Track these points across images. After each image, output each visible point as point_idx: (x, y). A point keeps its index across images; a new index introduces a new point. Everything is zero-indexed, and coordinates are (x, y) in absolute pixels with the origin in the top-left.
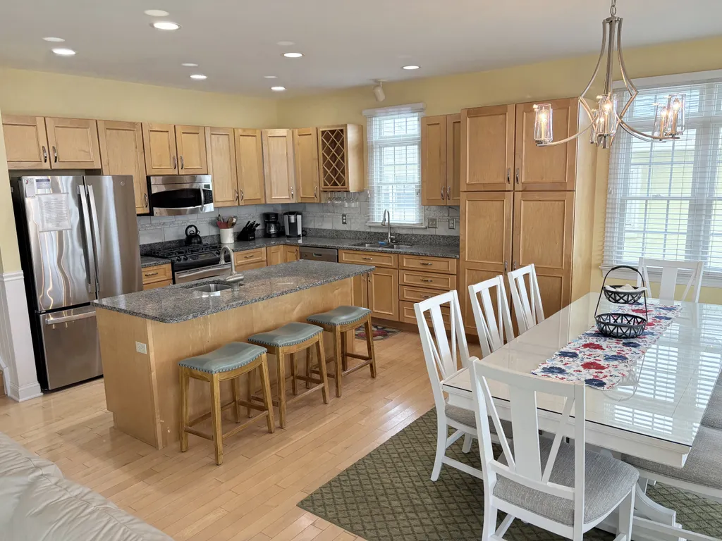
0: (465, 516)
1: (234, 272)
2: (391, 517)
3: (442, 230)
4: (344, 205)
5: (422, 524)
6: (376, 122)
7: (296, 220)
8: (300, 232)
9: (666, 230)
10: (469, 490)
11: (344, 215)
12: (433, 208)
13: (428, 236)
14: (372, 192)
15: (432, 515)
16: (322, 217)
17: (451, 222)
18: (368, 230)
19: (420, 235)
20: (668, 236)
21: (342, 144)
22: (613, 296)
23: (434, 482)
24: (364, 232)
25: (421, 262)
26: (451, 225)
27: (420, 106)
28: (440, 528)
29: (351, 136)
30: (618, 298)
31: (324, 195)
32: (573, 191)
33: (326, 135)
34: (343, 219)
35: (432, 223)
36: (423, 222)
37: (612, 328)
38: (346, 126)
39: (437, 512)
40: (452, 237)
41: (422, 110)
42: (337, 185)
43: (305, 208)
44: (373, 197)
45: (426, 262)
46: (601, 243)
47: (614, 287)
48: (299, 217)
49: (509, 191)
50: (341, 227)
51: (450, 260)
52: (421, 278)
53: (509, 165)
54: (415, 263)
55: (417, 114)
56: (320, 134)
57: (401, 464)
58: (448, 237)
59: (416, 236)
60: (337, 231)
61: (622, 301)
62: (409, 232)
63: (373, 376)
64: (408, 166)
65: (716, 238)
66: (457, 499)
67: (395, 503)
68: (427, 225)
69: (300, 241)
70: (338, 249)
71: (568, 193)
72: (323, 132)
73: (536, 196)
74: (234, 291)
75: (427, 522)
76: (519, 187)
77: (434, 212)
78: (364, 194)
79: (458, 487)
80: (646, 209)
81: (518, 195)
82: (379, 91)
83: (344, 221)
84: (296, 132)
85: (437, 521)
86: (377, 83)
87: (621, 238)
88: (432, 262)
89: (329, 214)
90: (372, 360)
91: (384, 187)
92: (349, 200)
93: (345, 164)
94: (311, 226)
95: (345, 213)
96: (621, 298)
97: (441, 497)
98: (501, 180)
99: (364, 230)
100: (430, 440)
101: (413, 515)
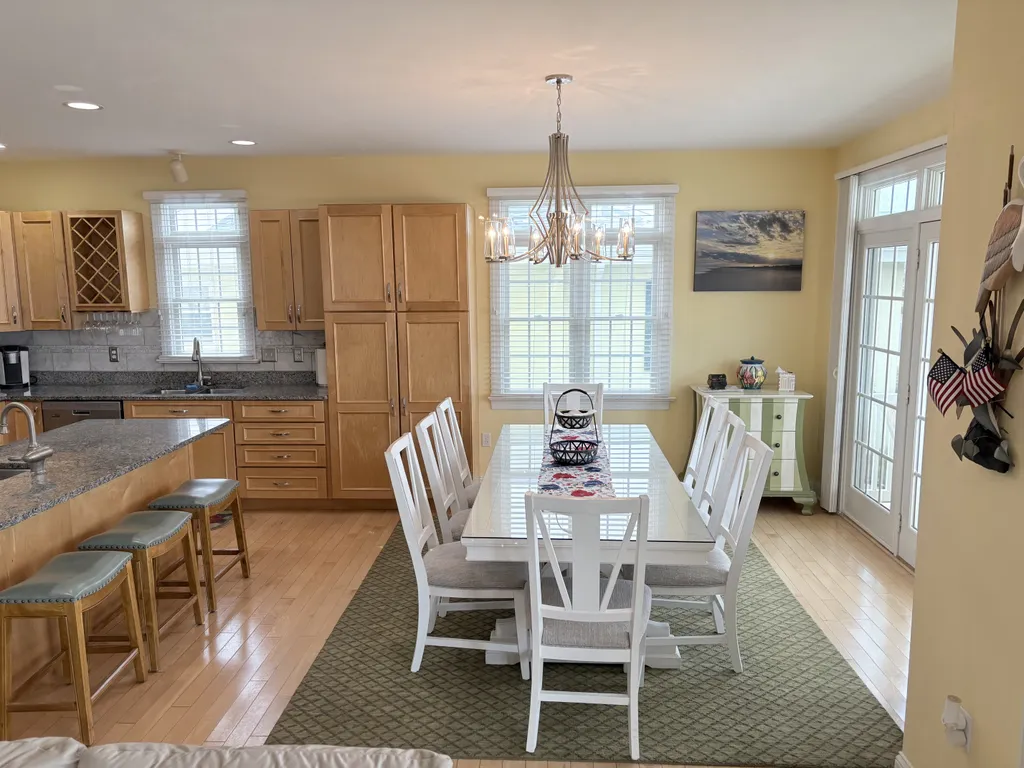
0: (474, 696)
1: (35, 443)
2: (395, 724)
3: (284, 364)
4: (117, 333)
5: (435, 719)
6: (166, 209)
7: (19, 359)
8: (26, 379)
9: (550, 352)
10: (459, 668)
11: (112, 349)
12: (269, 334)
13: (263, 373)
14: (166, 313)
15: (439, 706)
16: (69, 351)
17: (296, 352)
18: (161, 370)
19: (250, 373)
20: (553, 359)
21: (113, 238)
22: (569, 422)
23: (416, 673)
24: (154, 373)
25: (270, 409)
26: (297, 358)
27: (242, 193)
28: (457, 715)
29: (128, 228)
30: (574, 423)
31: (78, 318)
32: (467, 311)
33: (82, 225)
34: (110, 355)
35: (267, 354)
36: (254, 354)
37: (571, 455)
38: (119, 213)
39: (442, 702)
40: (300, 372)
41: (242, 200)
42: (105, 302)
43: (32, 337)
44: (167, 320)
45: (276, 409)
46: (488, 371)
47: (563, 412)
48: (24, 355)
49: (390, 312)
50: (110, 367)
51: (315, 404)
52: (271, 432)
53: (388, 280)
54: (261, 412)
55: (235, 205)
56: (68, 224)
57: (362, 666)
58: (294, 373)
59: (244, 374)
60: (100, 373)
61: (578, 426)
62: (232, 369)
63: (246, 575)
64: (223, 277)
65: (597, 359)
66: (453, 681)
67: (387, 709)
68: (260, 357)
69: (28, 394)
70: (122, 402)
71: (460, 313)
72: (73, 221)
73: (424, 317)
74: (37, 474)
75: (439, 714)
76: (402, 307)
77: (270, 339)
78: (154, 317)
79: (447, 670)
80: (529, 331)
81: (402, 317)
82: (179, 167)
83: (114, 357)
84: (19, 218)
85: (449, 710)
86: (173, 156)
87: (507, 364)
88: (287, 408)
89: (83, 347)
90: (244, 553)
91: (184, 305)
92: (125, 325)
93: (121, 271)
94: (45, 367)
95: (115, 344)
96: (577, 423)
97: (434, 686)
98: (378, 297)
99: (151, 370)
100: (378, 631)
101: (418, 714)
